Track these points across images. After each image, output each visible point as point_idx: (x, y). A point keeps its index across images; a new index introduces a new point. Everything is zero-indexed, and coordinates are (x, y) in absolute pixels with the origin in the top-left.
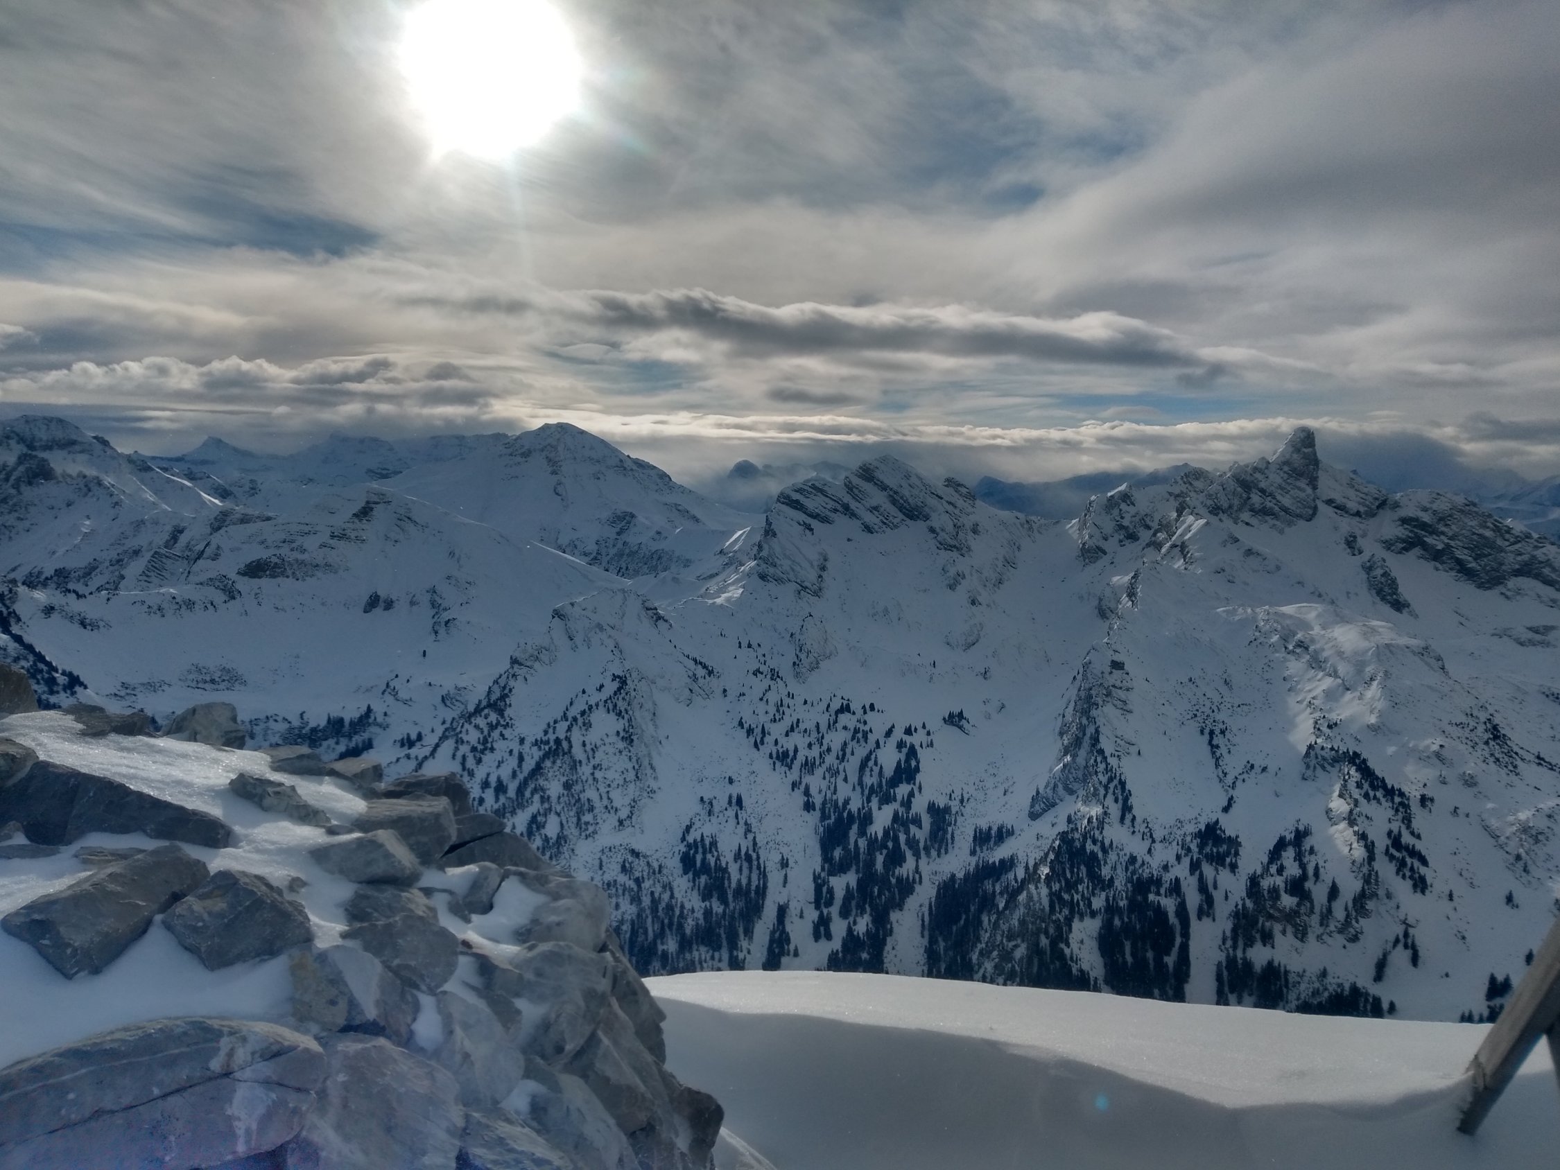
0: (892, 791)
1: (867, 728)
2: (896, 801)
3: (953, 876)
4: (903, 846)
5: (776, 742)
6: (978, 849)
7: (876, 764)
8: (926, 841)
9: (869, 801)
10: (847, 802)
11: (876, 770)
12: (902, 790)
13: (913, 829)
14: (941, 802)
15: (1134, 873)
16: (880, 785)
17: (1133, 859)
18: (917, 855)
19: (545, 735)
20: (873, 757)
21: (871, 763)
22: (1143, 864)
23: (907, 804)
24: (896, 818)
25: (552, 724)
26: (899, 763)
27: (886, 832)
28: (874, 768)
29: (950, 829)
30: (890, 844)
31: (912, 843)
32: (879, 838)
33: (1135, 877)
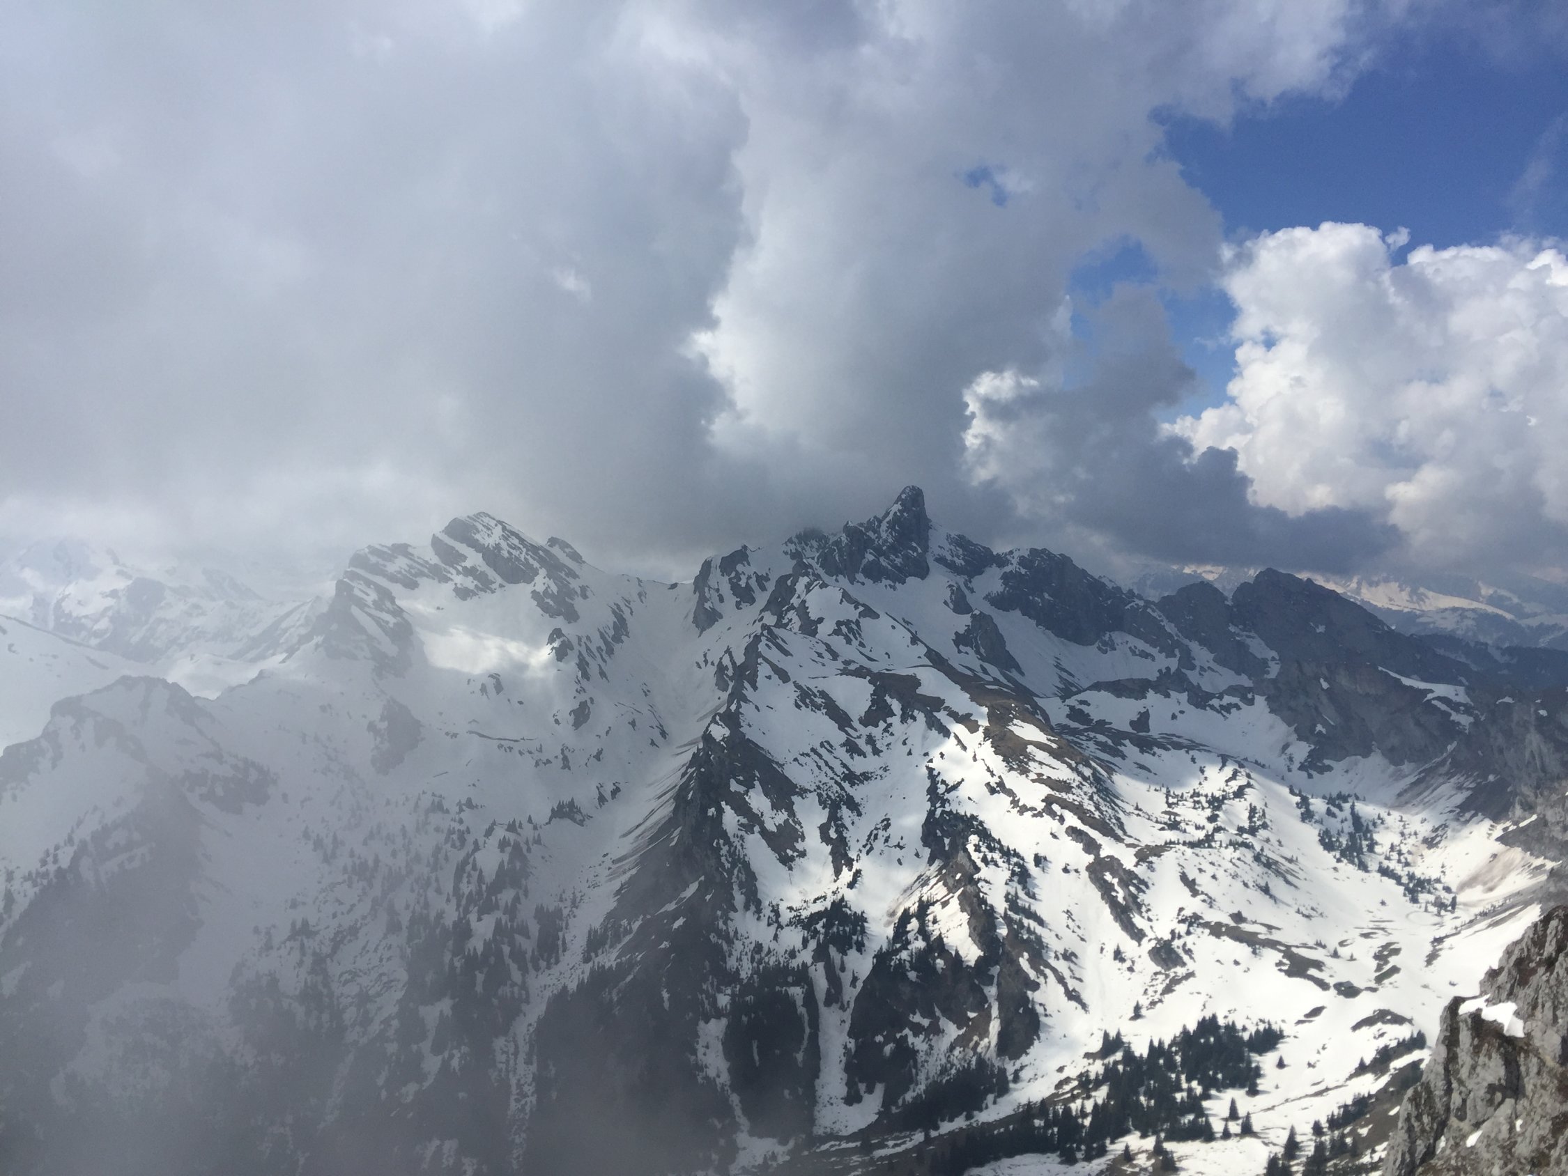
0: (493, 898)
1: (463, 828)
2: (498, 909)
3: (565, 988)
4: (508, 961)
5: (352, 855)
6: (593, 955)
7: (474, 868)
8: (533, 952)
9: (467, 911)
10: (440, 916)
11: (475, 875)
12: (507, 896)
13: (519, 938)
14: (551, 905)
15: (760, 962)
16: (479, 892)
17: (758, 947)
18: (524, 970)
19: (42, 867)
20: (471, 860)
21: (469, 868)
22: (769, 952)
23: (512, 911)
24: (499, 928)
25: (52, 851)
26: (501, 864)
27: (487, 944)
28: (472, 872)
29: (560, 934)
30: (492, 960)
31: (518, 955)
32: (479, 953)
33: (761, 967)
